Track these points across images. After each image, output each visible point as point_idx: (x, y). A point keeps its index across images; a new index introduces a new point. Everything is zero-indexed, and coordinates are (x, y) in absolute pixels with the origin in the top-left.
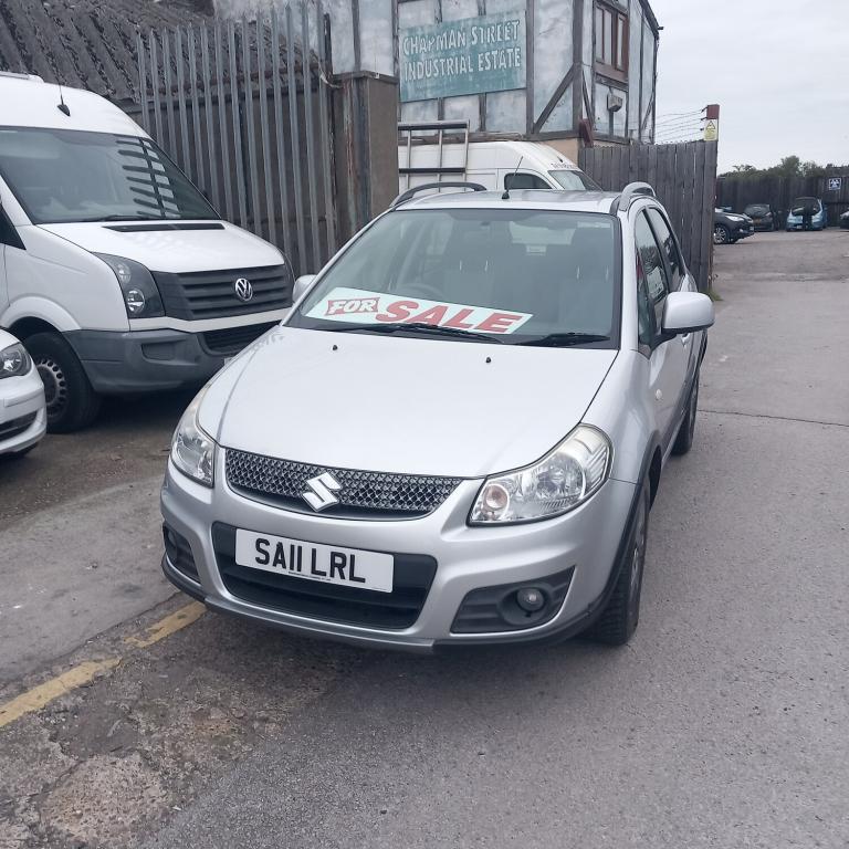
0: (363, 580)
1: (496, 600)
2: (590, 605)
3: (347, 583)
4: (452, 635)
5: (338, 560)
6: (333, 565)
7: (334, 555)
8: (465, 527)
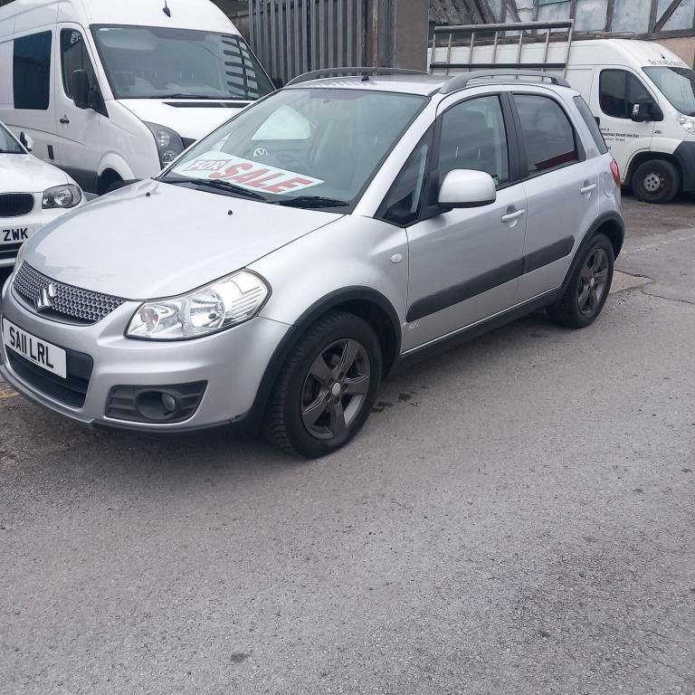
0: (52, 366)
1: (133, 397)
2: (237, 417)
3: (45, 367)
4: (105, 417)
5: (41, 350)
6: (39, 353)
7: (39, 345)
8: (122, 337)
